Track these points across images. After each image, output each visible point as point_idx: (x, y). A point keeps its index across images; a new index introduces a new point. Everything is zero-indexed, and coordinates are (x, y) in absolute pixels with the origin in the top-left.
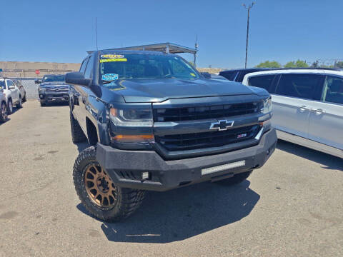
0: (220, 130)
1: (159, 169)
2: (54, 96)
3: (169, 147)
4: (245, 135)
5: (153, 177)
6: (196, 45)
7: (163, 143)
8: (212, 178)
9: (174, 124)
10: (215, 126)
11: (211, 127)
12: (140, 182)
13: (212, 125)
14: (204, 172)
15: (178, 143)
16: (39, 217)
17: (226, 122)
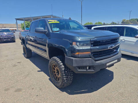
0: (111, 49)
1: (93, 65)
2: (5, 38)
5: (91, 68)
6: (63, 16)
9: (98, 47)
10: (110, 47)
12: (86, 70)
13: (109, 47)
14: (107, 64)
16: (33, 89)
17: (113, 46)
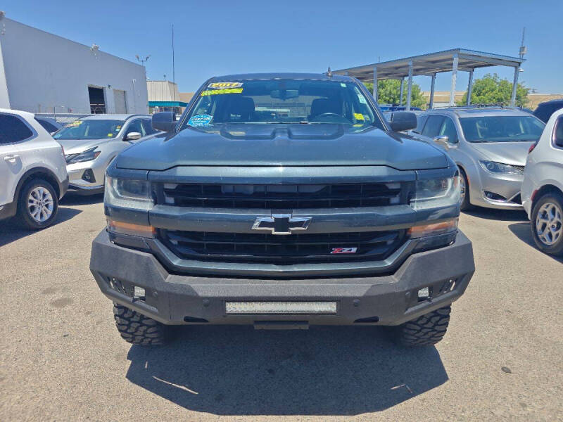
0: (274, 233)
3: (183, 251)
4: (354, 250)
5: (146, 297)
6: (522, 49)
7: (174, 242)
8: (257, 322)
11: (256, 227)
12: (131, 300)
13: (258, 222)
14: (231, 308)
15: (198, 247)
17: (291, 220)
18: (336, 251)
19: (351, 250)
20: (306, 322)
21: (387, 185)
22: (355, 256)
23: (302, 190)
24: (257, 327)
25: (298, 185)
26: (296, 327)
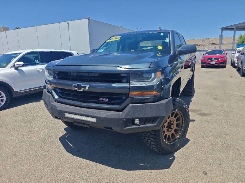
0: (78, 90)
13: (73, 85)
17: (82, 85)
18: (101, 99)
19: (106, 100)
20: (88, 125)
21: (121, 74)
22: (107, 102)
23: (90, 75)
24: (75, 124)
25: (88, 73)
26: (86, 126)
